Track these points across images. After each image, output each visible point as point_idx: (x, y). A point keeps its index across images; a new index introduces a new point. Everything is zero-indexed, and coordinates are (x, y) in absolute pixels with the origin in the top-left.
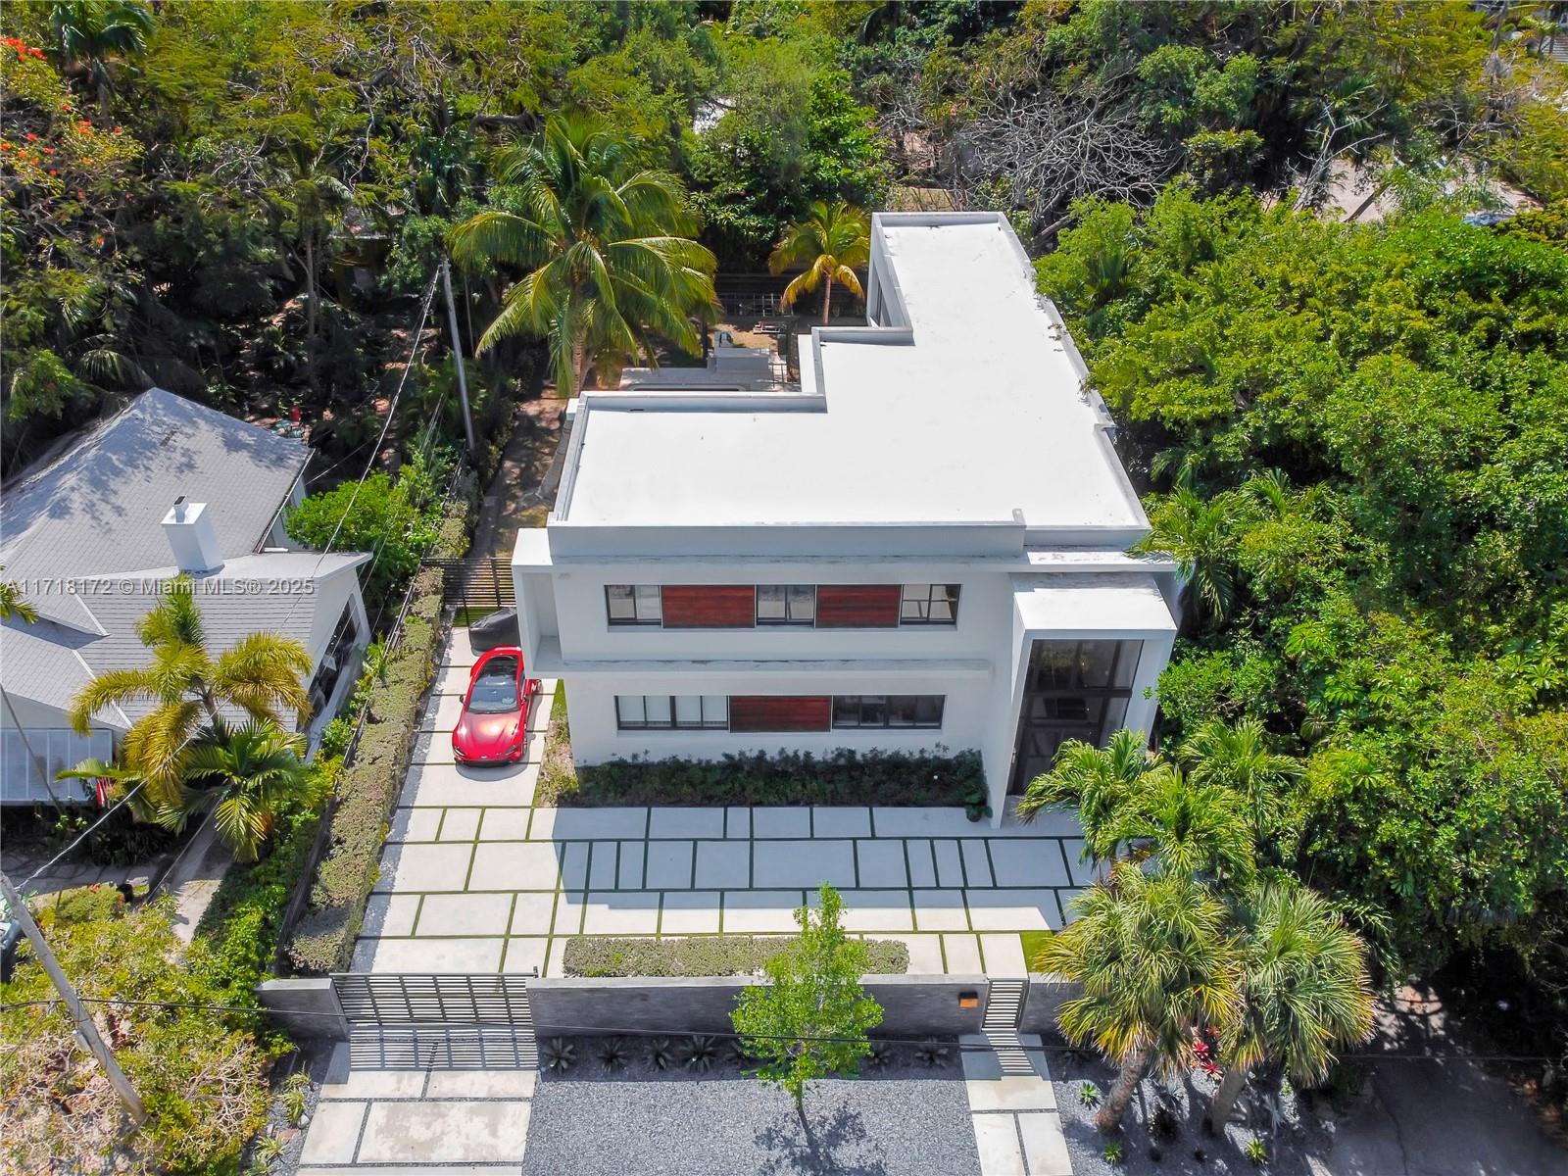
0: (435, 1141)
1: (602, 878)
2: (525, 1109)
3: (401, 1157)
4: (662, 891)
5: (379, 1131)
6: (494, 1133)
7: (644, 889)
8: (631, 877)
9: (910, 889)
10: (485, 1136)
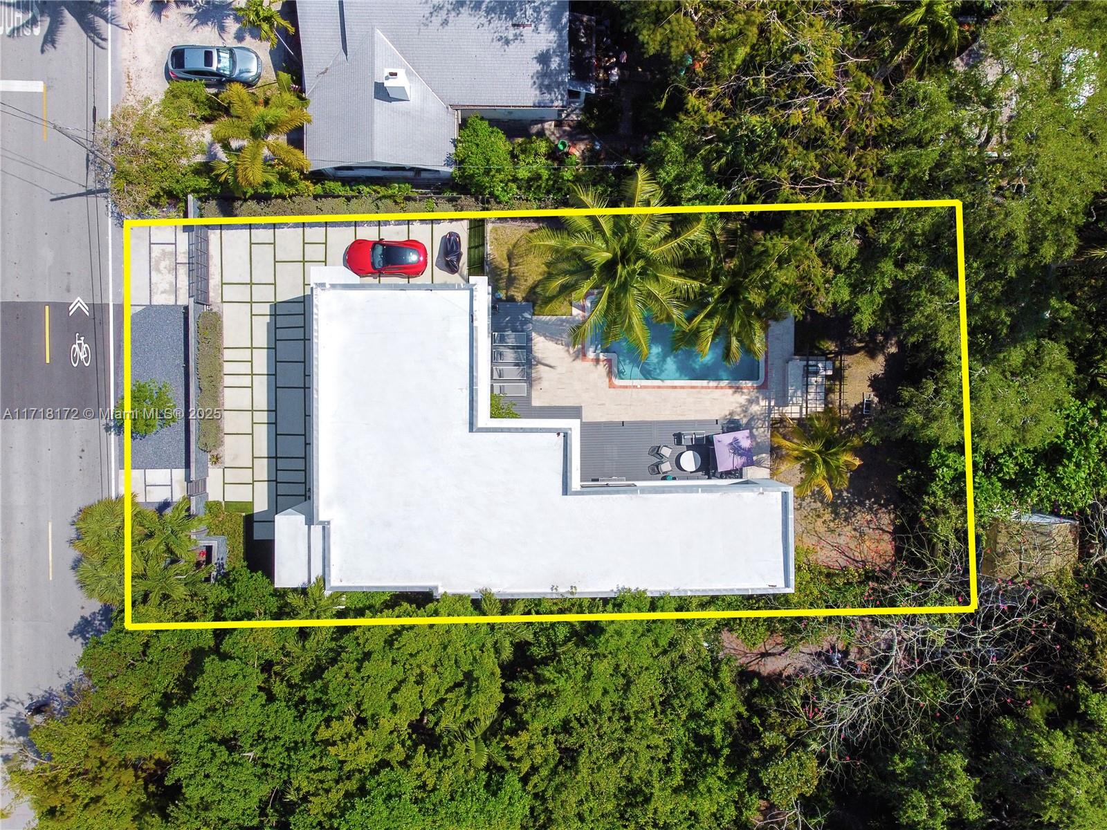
0: (158, 270)
1: (281, 321)
2: (172, 302)
3: (153, 260)
4: (275, 348)
5: (163, 250)
6: (162, 292)
7: (276, 340)
8: (282, 334)
9: (276, 458)
10: (161, 289)
